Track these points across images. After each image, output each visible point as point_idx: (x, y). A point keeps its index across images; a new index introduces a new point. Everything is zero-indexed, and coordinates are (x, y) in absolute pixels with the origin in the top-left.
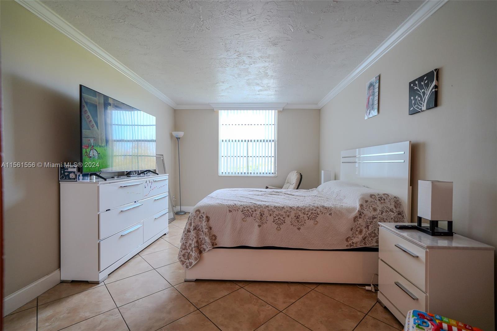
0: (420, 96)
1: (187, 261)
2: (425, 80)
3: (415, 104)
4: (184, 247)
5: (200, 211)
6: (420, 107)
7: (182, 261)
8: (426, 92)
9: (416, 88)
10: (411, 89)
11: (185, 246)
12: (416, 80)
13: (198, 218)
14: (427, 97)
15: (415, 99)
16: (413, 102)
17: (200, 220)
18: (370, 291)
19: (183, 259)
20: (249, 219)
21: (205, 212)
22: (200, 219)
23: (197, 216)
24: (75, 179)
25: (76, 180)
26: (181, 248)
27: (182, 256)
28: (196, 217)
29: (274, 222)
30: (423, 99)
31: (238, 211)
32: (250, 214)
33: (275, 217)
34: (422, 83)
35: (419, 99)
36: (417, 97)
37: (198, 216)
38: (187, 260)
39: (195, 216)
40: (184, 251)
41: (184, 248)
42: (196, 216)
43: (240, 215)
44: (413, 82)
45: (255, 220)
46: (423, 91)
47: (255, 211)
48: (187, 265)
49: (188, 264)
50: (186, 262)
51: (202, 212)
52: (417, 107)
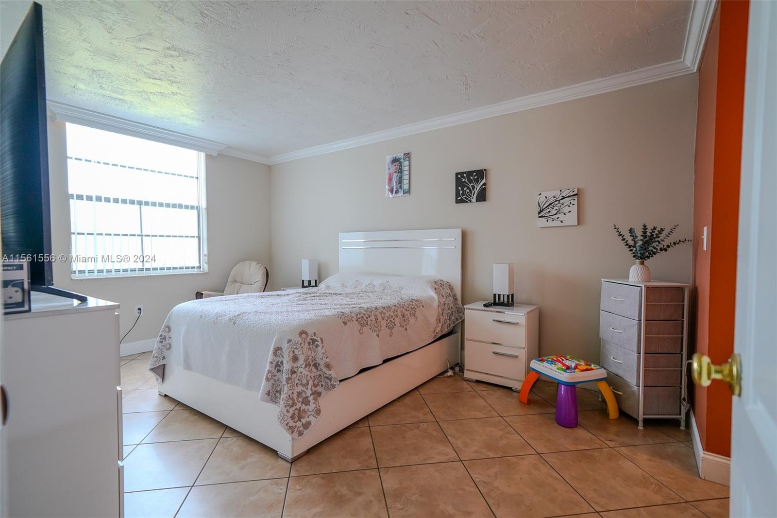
0: (468, 188)
1: (299, 424)
2: (475, 176)
3: (463, 195)
4: (290, 402)
5: (307, 332)
6: (469, 199)
7: (290, 427)
8: (475, 186)
9: (464, 180)
10: (457, 179)
11: (293, 399)
12: (465, 173)
13: (307, 344)
14: (476, 192)
15: (462, 189)
16: (461, 192)
17: (310, 347)
18: (451, 376)
19: (292, 424)
20: (366, 329)
21: (316, 332)
22: (309, 345)
23: (305, 342)
24: (21, 304)
25: (26, 308)
26: (286, 406)
27: (290, 420)
28: (303, 344)
29: (387, 327)
30: (473, 193)
31: (353, 321)
32: (365, 322)
33: (387, 321)
34: (471, 178)
35: (468, 191)
36: (465, 189)
37: (307, 342)
38: (298, 422)
39: (301, 343)
40: (292, 410)
41: (291, 404)
42: (303, 342)
43: (355, 326)
44: (462, 174)
45: (370, 329)
46: (472, 184)
47: (369, 317)
48: (299, 432)
49: (302, 427)
50: (297, 427)
51: (310, 332)
52: (465, 198)
